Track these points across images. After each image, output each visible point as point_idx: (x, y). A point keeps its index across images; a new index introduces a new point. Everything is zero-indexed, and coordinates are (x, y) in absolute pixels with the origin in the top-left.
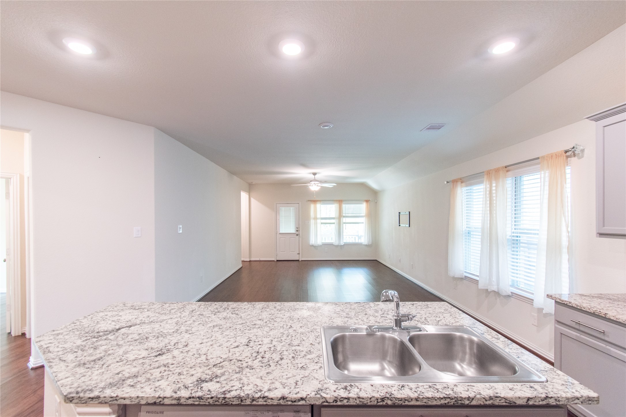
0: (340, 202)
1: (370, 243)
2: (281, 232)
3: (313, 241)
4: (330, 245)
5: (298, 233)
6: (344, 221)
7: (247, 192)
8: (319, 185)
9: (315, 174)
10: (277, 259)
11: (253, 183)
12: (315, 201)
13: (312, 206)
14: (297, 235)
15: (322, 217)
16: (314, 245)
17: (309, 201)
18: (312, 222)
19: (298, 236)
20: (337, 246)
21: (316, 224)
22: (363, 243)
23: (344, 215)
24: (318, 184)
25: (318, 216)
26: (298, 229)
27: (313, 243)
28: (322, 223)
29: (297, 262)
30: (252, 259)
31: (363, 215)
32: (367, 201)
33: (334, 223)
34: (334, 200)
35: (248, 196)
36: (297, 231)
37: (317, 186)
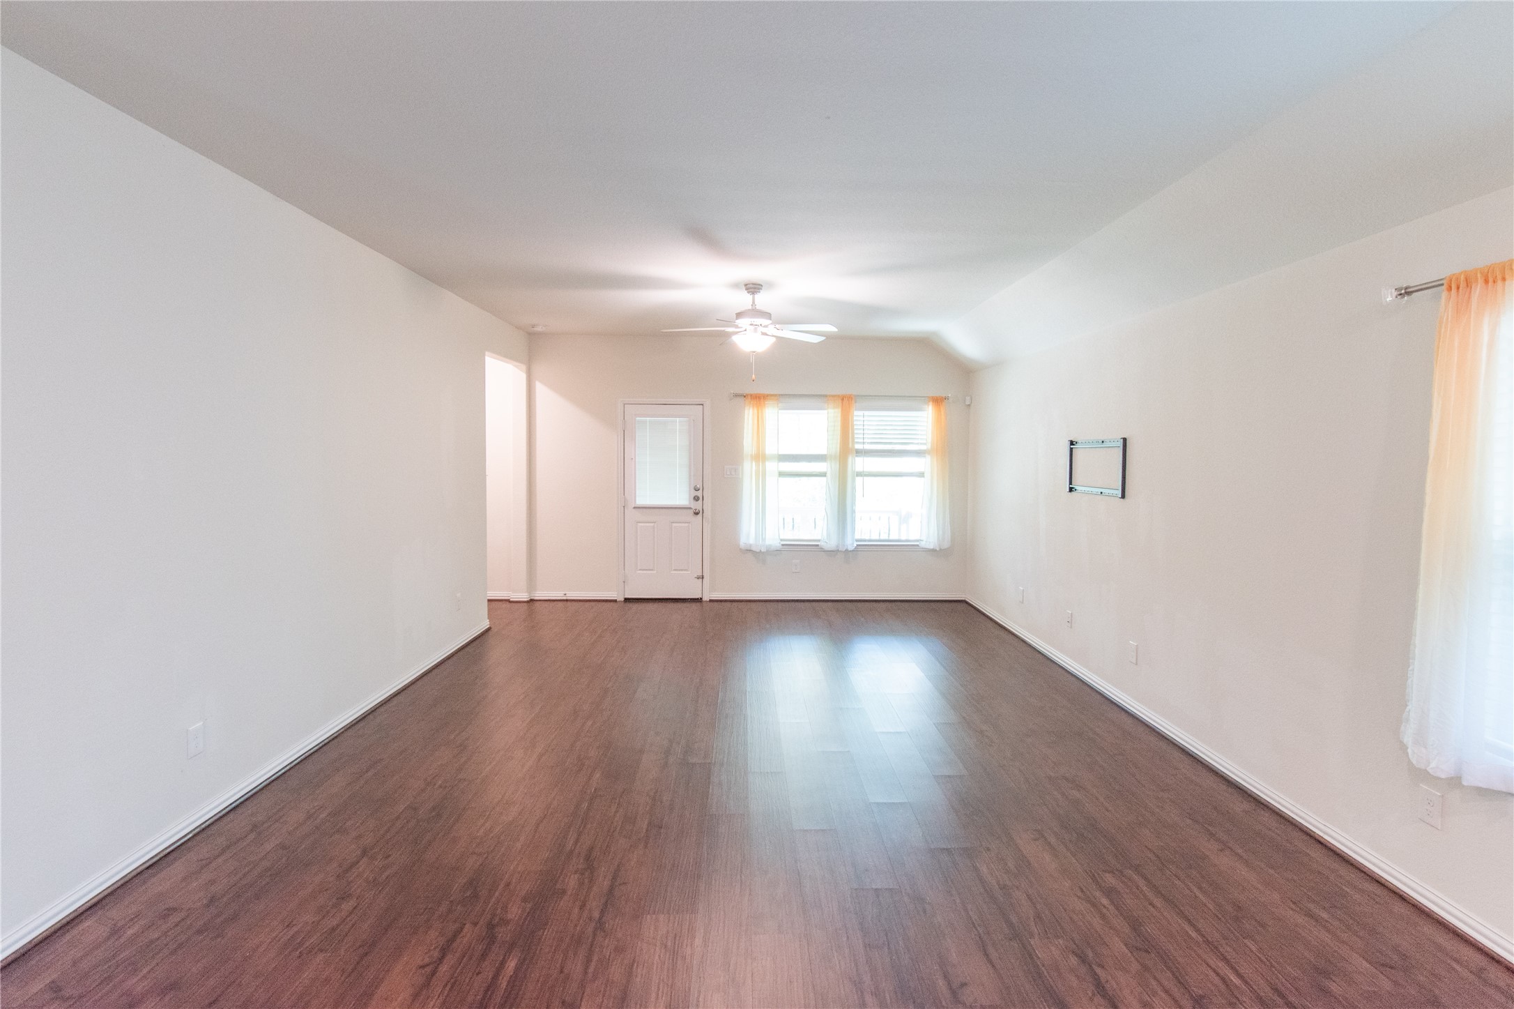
0: (846, 401)
1: (946, 545)
2: (641, 501)
3: (749, 534)
4: (811, 549)
5: (698, 506)
6: (859, 468)
7: (522, 363)
8: (771, 330)
9: (753, 288)
10: (626, 597)
11: (539, 329)
12: (758, 399)
13: (749, 414)
14: (697, 514)
15: (784, 451)
16: (754, 549)
17: (737, 395)
18: (748, 469)
19: (700, 516)
20: (832, 553)
21: (761, 476)
22: (923, 544)
23: (858, 447)
24: (766, 326)
25: (770, 449)
26: (699, 494)
27: (752, 541)
28: (781, 474)
29: (694, 606)
30: (540, 594)
31: (924, 447)
32: (938, 401)
33: (823, 475)
34: (825, 396)
35: (524, 376)
36: (696, 499)
37: (764, 334)
